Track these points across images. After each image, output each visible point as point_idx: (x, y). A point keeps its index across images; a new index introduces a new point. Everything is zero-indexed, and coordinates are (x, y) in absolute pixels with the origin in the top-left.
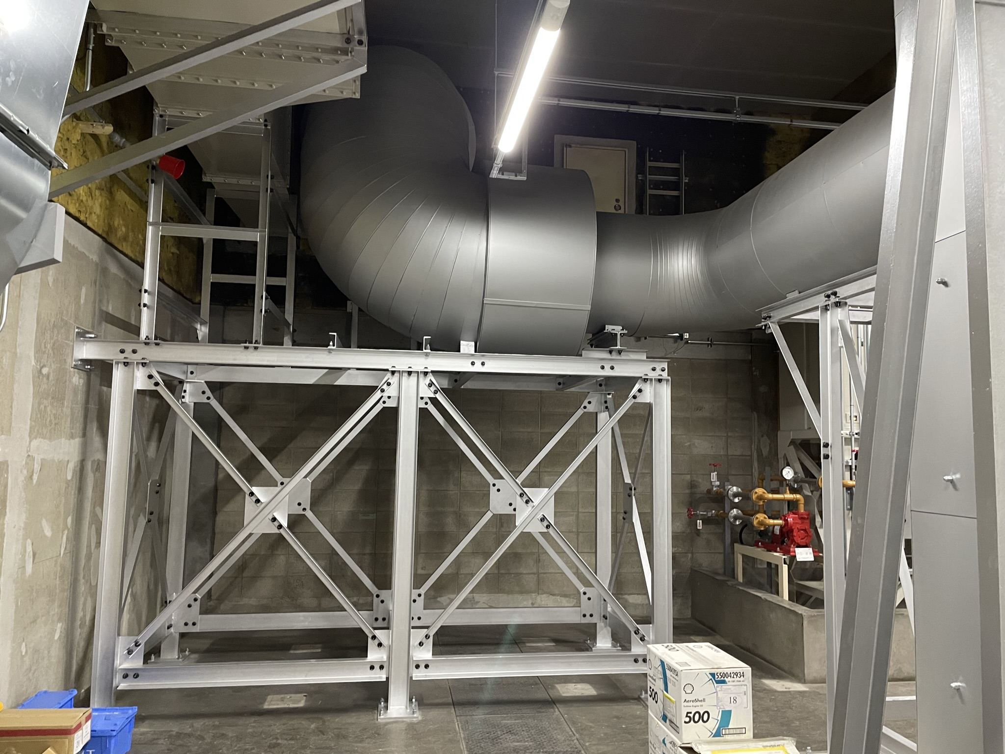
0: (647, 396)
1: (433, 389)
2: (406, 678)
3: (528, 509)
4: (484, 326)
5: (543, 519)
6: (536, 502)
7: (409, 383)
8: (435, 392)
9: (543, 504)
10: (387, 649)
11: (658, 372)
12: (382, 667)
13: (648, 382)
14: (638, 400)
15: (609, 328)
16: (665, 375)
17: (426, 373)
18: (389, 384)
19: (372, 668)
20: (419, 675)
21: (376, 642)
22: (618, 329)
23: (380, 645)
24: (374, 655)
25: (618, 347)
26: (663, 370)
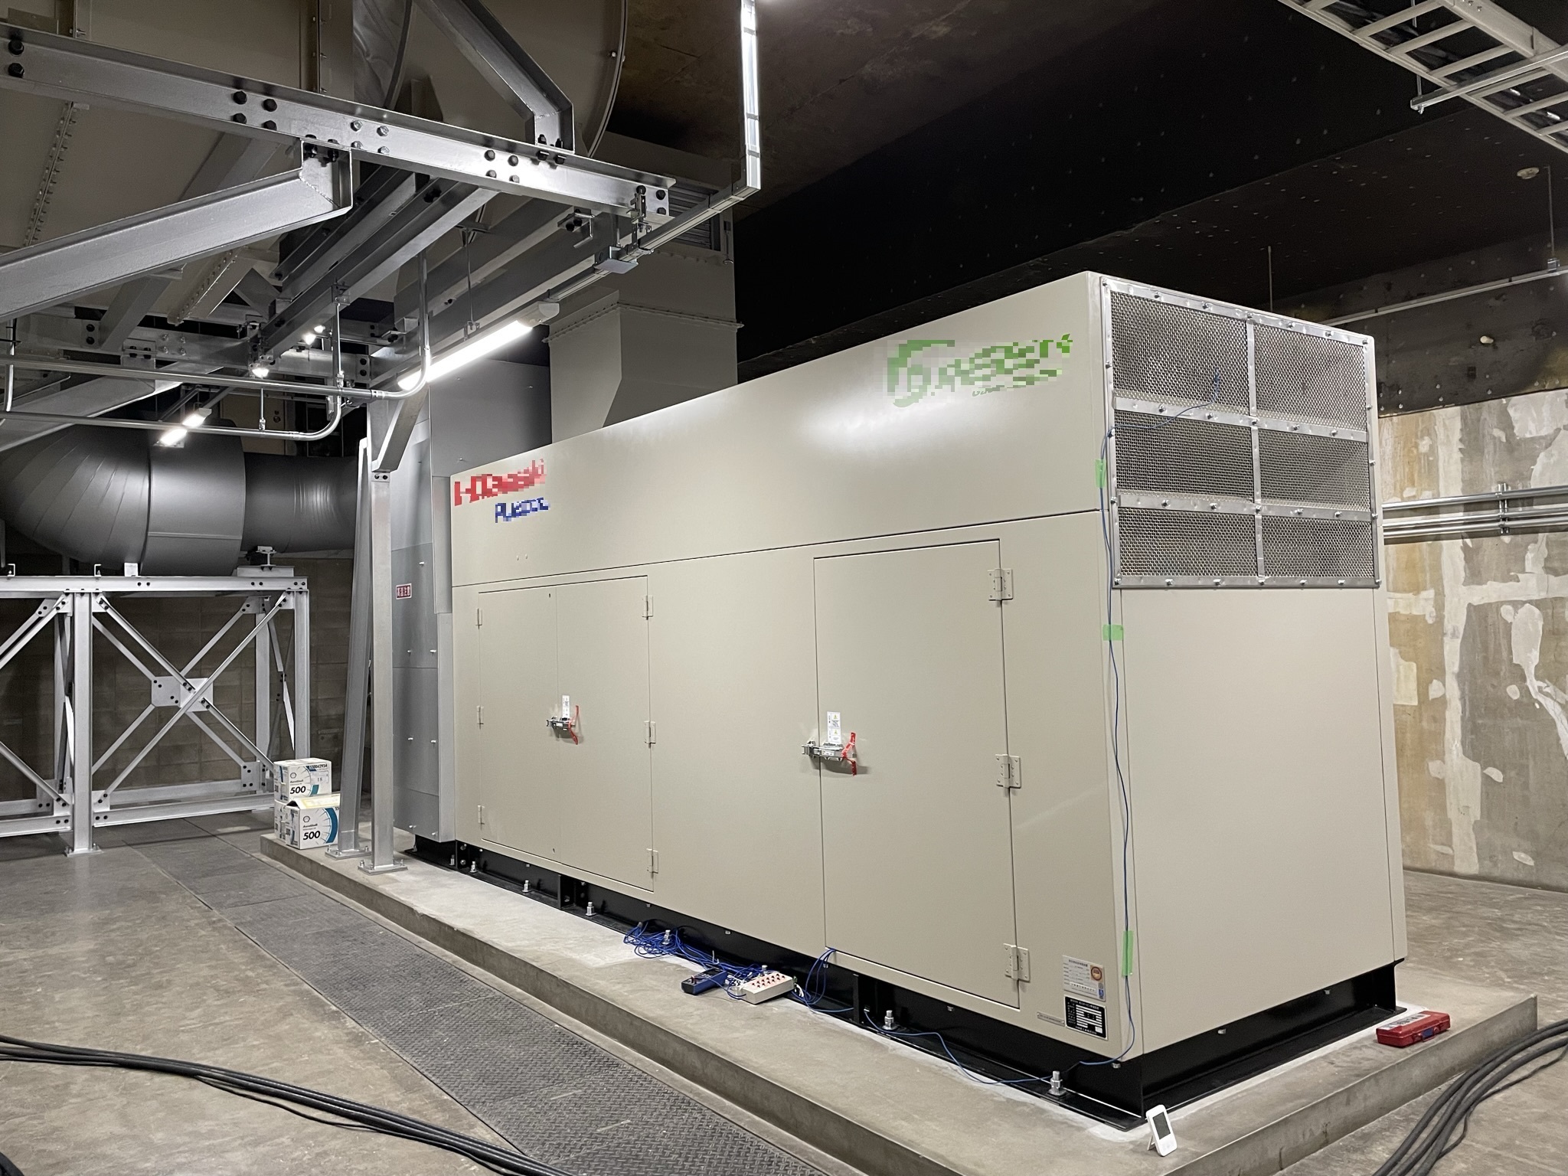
0: (291, 605)
1: (104, 605)
2: (88, 829)
3: (191, 695)
4: (147, 553)
5: (204, 701)
6: (197, 689)
7: (82, 603)
8: (106, 608)
9: (203, 690)
10: (70, 808)
11: (300, 585)
12: (66, 821)
13: (291, 594)
14: (284, 608)
15: (261, 549)
16: (305, 588)
17: (97, 594)
18: (63, 603)
19: (58, 822)
20: (98, 824)
21: (61, 803)
22: (268, 550)
23: (64, 804)
24: (59, 812)
25: (269, 565)
26: (303, 584)
